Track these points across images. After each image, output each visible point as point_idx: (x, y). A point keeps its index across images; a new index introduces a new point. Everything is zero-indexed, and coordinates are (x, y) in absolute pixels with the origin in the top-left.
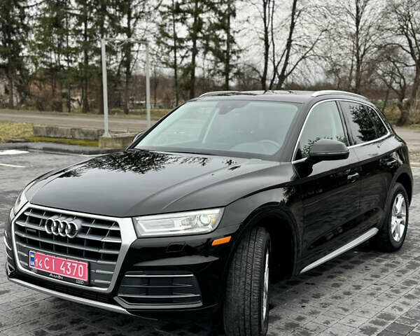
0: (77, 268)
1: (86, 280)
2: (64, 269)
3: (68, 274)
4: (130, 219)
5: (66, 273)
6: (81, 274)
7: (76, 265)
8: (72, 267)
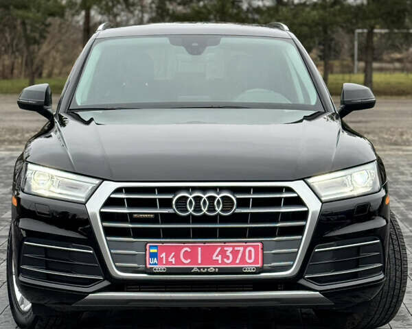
0: (244, 251)
1: (259, 265)
2: (219, 258)
3: (228, 263)
4: (302, 181)
5: (223, 262)
6: (250, 258)
7: (241, 249)
8: (235, 253)
